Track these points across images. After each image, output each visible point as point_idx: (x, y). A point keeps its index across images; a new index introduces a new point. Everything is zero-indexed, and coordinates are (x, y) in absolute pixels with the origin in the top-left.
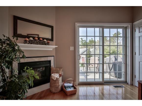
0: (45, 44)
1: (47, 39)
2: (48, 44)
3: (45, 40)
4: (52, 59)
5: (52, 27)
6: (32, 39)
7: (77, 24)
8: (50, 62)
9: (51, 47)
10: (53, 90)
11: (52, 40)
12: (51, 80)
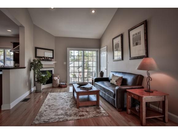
0: (50, 61)
1: (51, 58)
2: (51, 61)
3: (50, 59)
4: (53, 69)
5: (53, 50)
6: (44, 58)
7: (68, 49)
8: (52, 71)
9: (52, 63)
10: (55, 86)
11: (53, 58)
12: (53, 81)
